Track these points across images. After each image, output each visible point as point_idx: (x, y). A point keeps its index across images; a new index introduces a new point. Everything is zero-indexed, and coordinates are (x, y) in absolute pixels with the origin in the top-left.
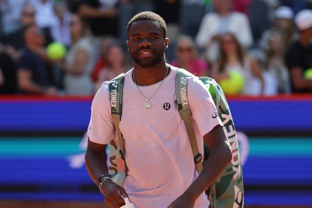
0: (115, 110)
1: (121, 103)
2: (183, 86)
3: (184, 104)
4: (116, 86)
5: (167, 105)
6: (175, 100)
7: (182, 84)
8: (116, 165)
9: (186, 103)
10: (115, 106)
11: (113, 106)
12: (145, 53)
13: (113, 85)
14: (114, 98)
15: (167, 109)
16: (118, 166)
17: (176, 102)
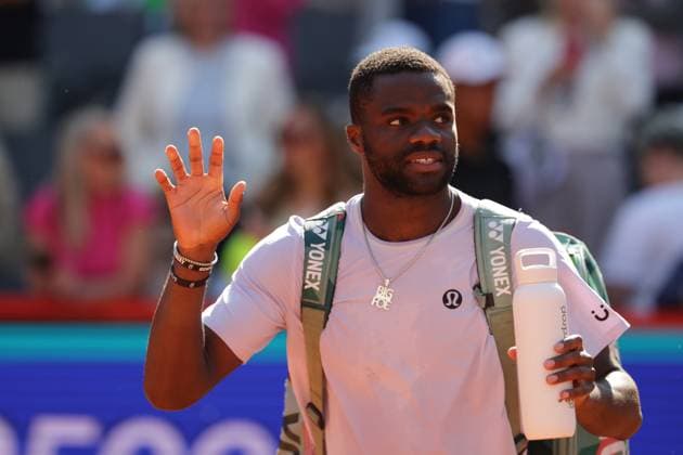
0: (316, 298)
1: (332, 281)
2: (498, 245)
3: (500, 292)
4: (324, 236)
5: (453, 296)
6: (474, 282)
7: (493, 241)
8: (296, 438)
9: (506, 291)
10: (315, 286)
11: (310, 285)
12: (423, 160)
13: (317, 231)
14: (316, 266)
15: (452, 307)
16: (302, 441)
17: (478, 286)
